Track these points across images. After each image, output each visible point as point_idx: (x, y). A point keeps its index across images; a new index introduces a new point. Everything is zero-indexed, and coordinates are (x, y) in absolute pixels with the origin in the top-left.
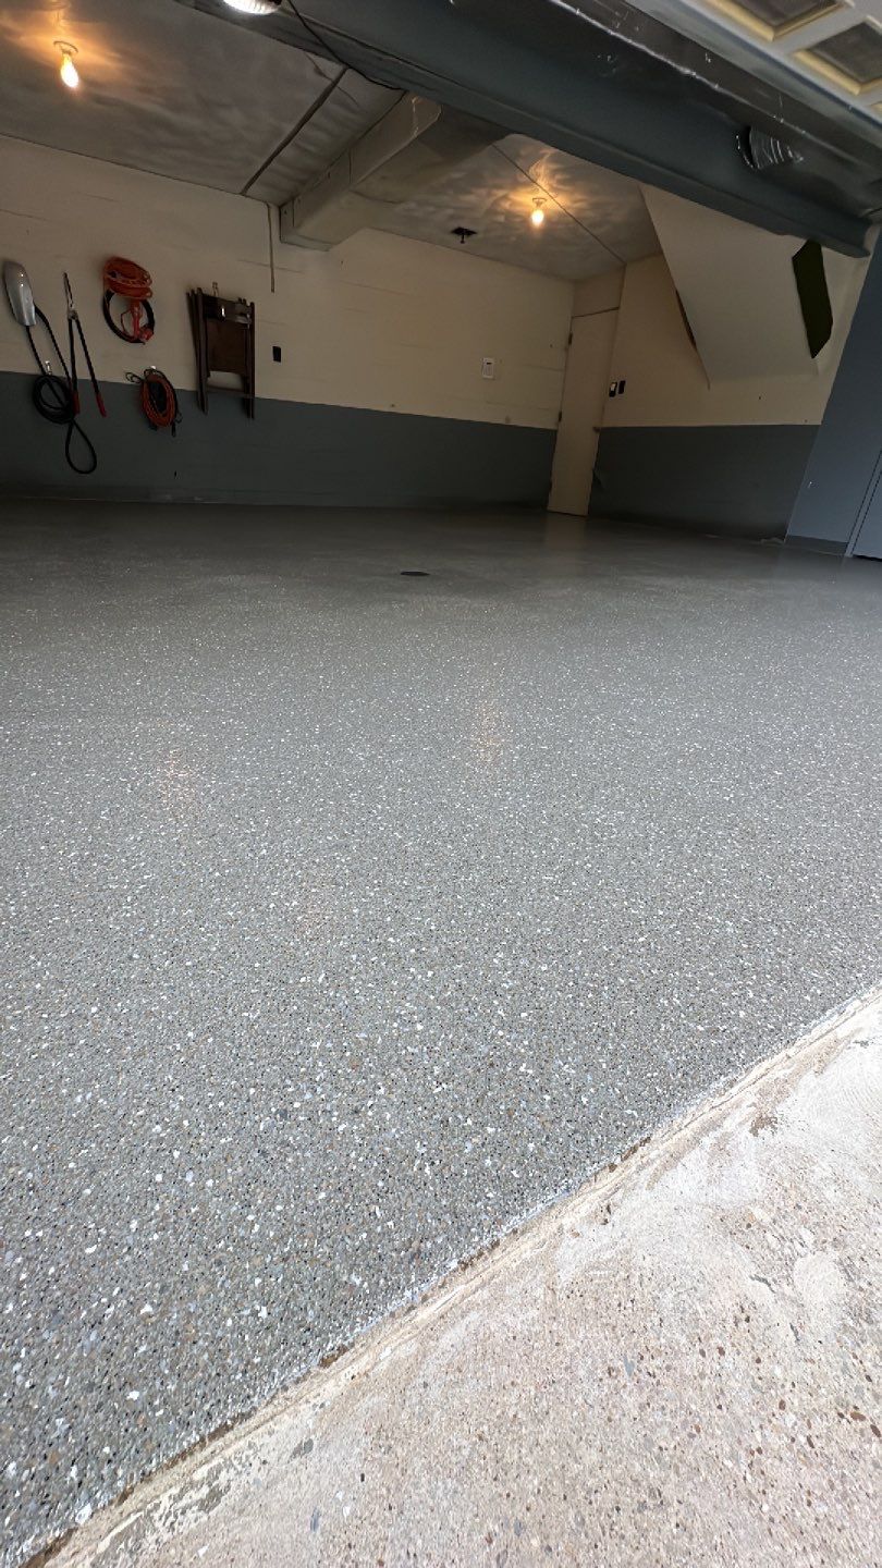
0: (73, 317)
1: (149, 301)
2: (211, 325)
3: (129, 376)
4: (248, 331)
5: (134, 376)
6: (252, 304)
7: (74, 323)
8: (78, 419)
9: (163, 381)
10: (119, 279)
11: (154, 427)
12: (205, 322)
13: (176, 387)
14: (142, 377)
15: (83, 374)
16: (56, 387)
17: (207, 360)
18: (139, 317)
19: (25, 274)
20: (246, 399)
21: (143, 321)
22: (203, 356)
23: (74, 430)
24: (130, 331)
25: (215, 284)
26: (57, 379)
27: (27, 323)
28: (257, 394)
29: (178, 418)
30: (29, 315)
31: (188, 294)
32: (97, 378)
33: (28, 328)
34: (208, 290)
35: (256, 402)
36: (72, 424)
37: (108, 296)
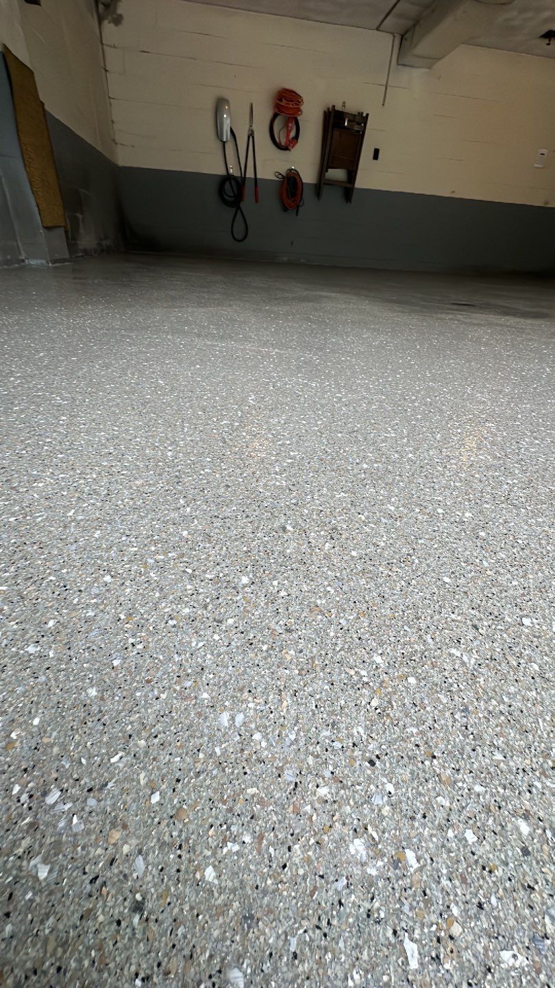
0: (251, 135)
1: (299, 118)
2: (336, 133)
3: (277, 174)
4: (360, 137)
5: (280, 174)
6: (367, 115)
7: (251, 138)
8: (242, 205)
9: (297, 177)
10: (284, 103)
11: (285, 209)
12: (333, 130)
13: (304, 181)
14: (284, 175)
15: (250, 174)
16: (233, 182)
17: (328, 159)
18: (291, 130)
19: (229, 107)
20: (348, 190)
21: (293, 134)
22: (326, 156)
23: (239, 212)
24: (283, 142)
25: (344, 103)
26: (234, 178)
27: (225, 140)
28: (356, 186)
29: (301, 204)
30: (226, 135)
31: (325, 112)
32: (258, 177)
33: (224, 143)
34: (339, 108)
35: (355, 192)
36: (239, 208)
37: (275, 116)
